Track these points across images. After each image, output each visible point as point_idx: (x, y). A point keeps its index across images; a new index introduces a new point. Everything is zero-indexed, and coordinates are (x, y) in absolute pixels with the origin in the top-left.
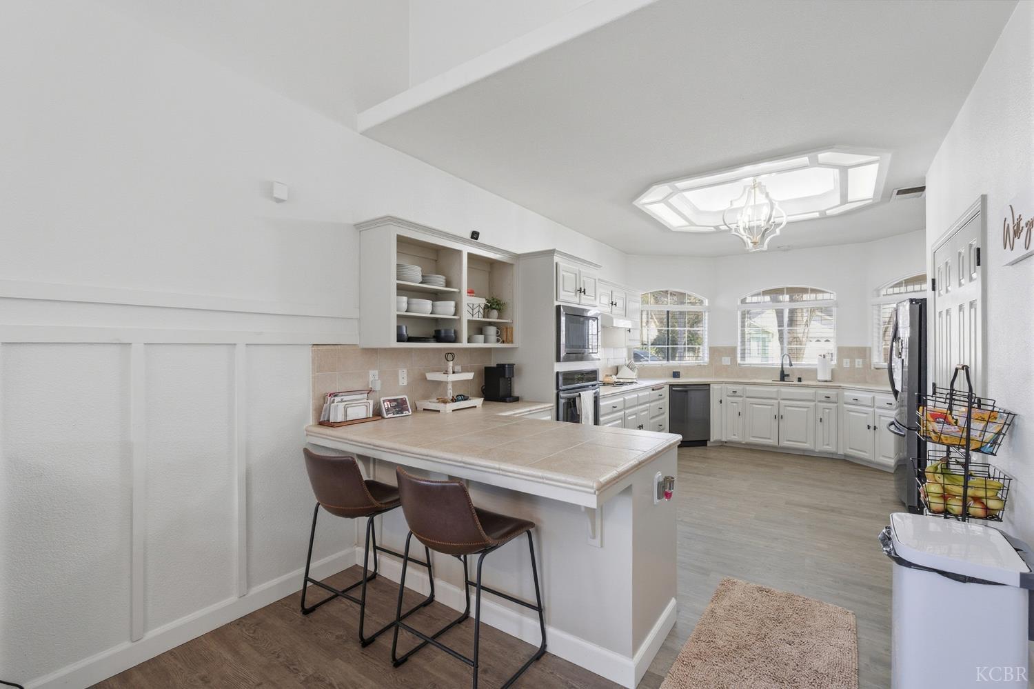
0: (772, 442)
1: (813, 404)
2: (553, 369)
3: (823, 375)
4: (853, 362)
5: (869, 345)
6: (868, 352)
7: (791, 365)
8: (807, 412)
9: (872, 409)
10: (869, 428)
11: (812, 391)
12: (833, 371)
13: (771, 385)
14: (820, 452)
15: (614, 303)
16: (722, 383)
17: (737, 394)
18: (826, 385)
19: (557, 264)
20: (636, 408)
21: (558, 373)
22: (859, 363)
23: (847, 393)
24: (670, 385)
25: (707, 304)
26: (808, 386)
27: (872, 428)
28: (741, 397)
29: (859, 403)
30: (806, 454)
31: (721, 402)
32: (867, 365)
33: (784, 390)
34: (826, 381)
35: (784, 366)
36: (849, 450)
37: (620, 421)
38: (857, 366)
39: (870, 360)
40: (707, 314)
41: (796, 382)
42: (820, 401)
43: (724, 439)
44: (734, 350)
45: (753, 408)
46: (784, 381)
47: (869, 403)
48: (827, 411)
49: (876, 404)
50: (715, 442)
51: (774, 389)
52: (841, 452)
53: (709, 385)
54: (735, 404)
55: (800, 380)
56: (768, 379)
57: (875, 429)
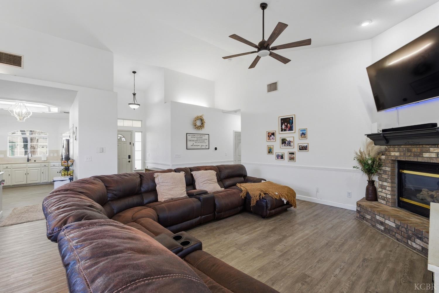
0: (24, 183)
1: (40, 168)
3: (44, 159)
4: (53, 155)
5: (59, 149)
6: (58, 152)
7: (32, 156)
8: (38, 171)
10: (58, 173)
11: (40, 164)
12: (47, 157)
13: (24, 163)
14: (42, 183)
16: (0, 164)
18: (44, 162)
22: (55, 155)
23: (51, 164)
26: (38, 163)
28: (10, 169)
30: (38, 184)
32: (58, 155)
33: (29, 164)
35: (29, 157)
41: (33, 162)
42: (42, 167)
44: (6, 151)
45: (15, 171)
48: (45, 170)
49: (60, 166)
51: (25, 165)
52: (49, 181)
55: (35, 161)
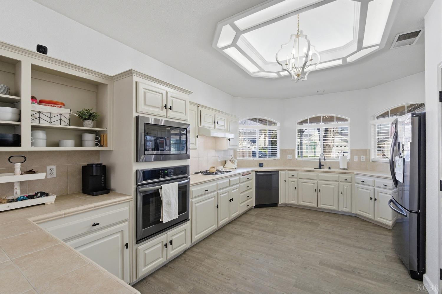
0: (314, 205)
1: (337, 183)
2: (131, 169)
3: (343, 165)
4: (359, 158)
5: (369, 148)
6: (368, 152)
7: (325, 159)
8: (334, 187)
9: (373, 188)
10: (371, 200)
11: (337, 175)
12: (348, 163)
13: (313, 171)
14: (341, 212)
15: (216, 122)
16: (286, 170)
17: (294, 177)
18: (344, 172)
19: (136, 82)
20: (228, 189)
21: (137, 171)
22: (363, 158)
23: (357, 177)
24: (255, 172)
25: (279, 125)
26: (334, 172)
27: (373, 200)
28: (296, 178)
29: (365, 183)
30: (333, 212)
31: (285, 181)
32: (368, 160)
33: (320, 174)
34: (344, 169)
35: (321, 160)
36: (358, 211)
37: (213, 199)
38: (362, 161)
39: (370, 157)
40: (279, 131)
41: (328, 170)
42: (341, 182)
43: (287, 203)
44: (293, 151)
45: (303, 184)
46: (321, 168)
47: (371, 184)
48: (346, 187)
49: (376, 185)
50: (282, 204)
51: (315, 174)
52: (354, 212)
53: (278, 171)
54: (293, 182)
55: (330, 168)
56: (311, 167)
57: (375, 201)
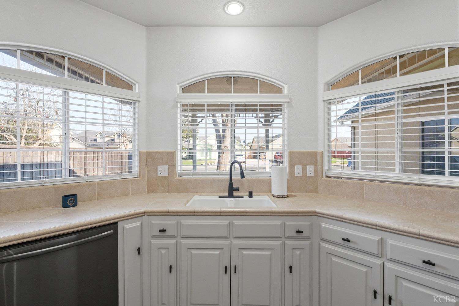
1: (278, 242)
4: (304, 170)
5: (321, 149)
6: (318, 157)
9: (379, 262)
10: (376, 296)
11: (277, 221)
17: (167, 233)
26: (272, 214)
27: (380, 298)
28: (174, 237)
29: (354, 246)
31: (139, 250)
32: (319, 172)
33: (238, 221)
38: (308, 175)
39: (322, 167)
41: (247, 199)
42: (287, 238)
44: (172, 155)
46: (232, 196)
48: (298, 252)
53: (116, 223)
54: (163, 251)
55: (250, 194)
